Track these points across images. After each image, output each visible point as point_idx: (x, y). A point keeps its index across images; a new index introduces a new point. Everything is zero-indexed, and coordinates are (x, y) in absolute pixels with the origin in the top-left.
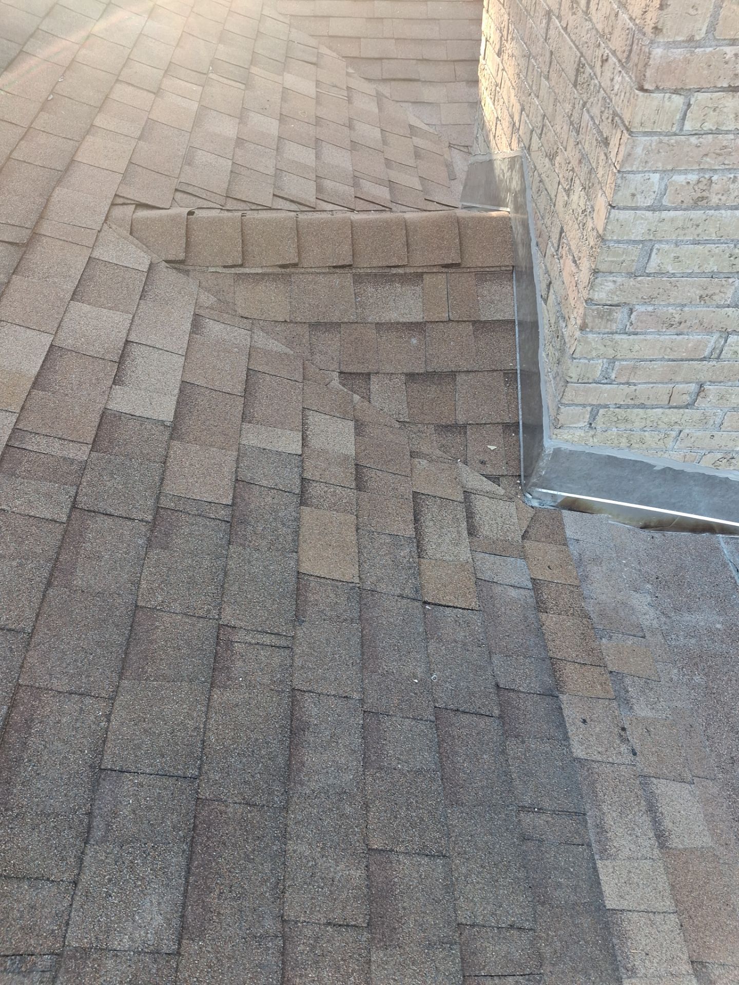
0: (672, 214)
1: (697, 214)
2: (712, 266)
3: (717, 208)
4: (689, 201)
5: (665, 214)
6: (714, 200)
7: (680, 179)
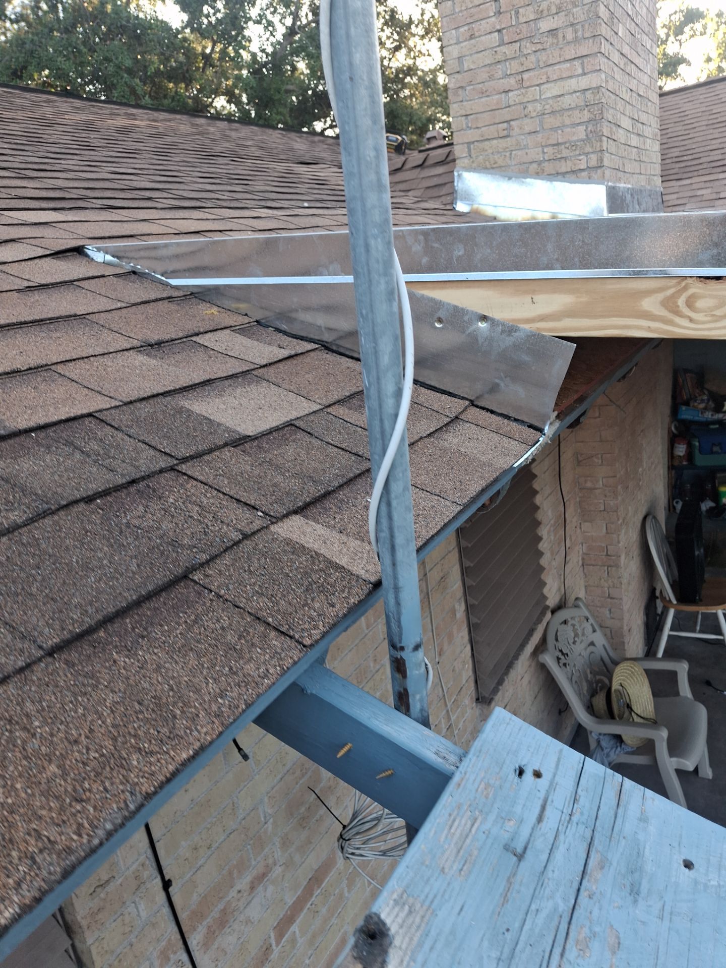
0: (465, 44)
1: (473, 41)
2: (487, 62)
3: (479, 36)
4: (468, 38)
5: (462, 45)
6: (477, 34)
7: (462, 30)
